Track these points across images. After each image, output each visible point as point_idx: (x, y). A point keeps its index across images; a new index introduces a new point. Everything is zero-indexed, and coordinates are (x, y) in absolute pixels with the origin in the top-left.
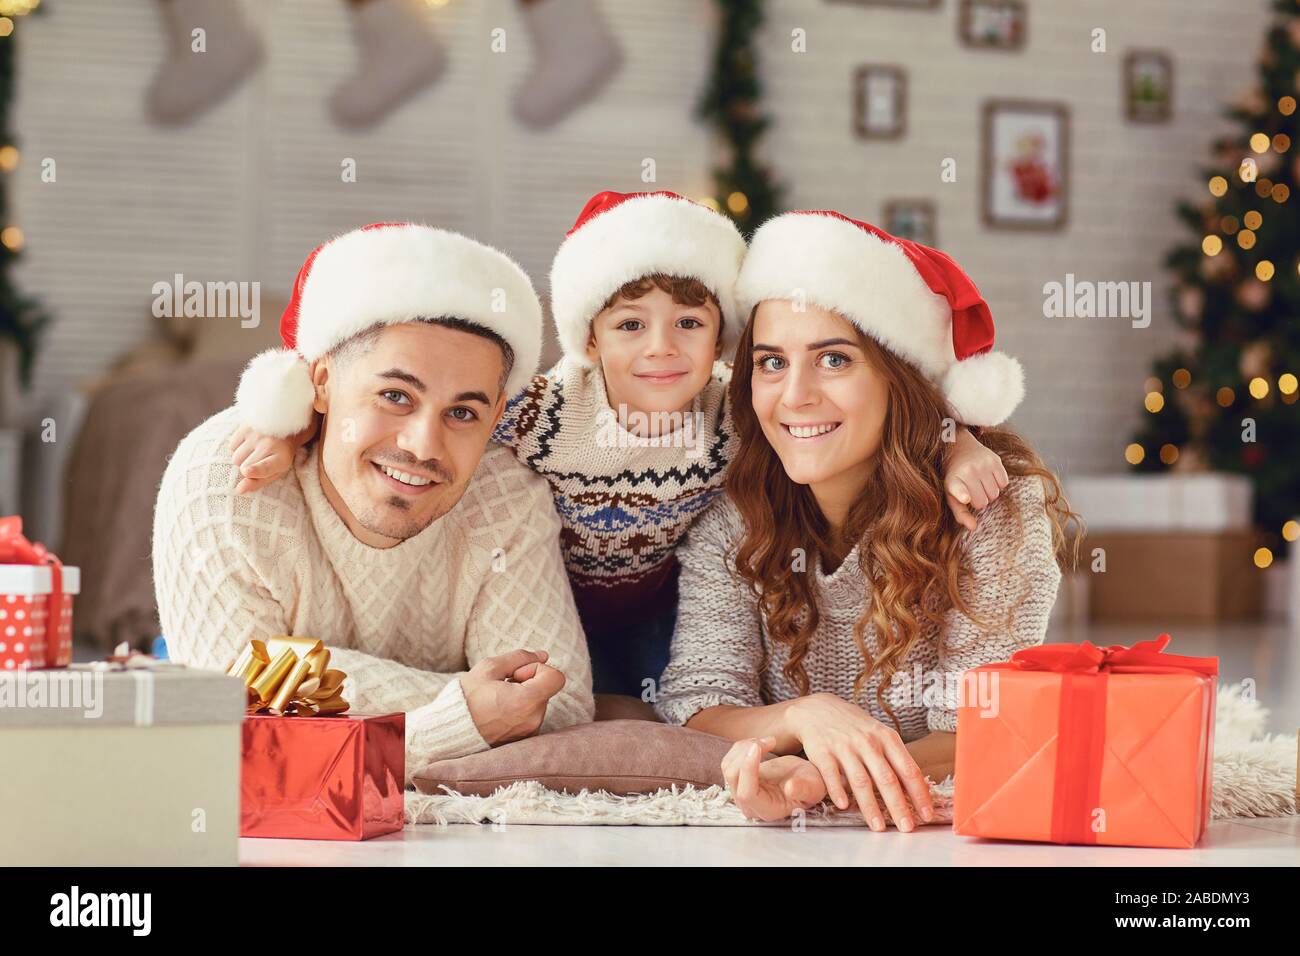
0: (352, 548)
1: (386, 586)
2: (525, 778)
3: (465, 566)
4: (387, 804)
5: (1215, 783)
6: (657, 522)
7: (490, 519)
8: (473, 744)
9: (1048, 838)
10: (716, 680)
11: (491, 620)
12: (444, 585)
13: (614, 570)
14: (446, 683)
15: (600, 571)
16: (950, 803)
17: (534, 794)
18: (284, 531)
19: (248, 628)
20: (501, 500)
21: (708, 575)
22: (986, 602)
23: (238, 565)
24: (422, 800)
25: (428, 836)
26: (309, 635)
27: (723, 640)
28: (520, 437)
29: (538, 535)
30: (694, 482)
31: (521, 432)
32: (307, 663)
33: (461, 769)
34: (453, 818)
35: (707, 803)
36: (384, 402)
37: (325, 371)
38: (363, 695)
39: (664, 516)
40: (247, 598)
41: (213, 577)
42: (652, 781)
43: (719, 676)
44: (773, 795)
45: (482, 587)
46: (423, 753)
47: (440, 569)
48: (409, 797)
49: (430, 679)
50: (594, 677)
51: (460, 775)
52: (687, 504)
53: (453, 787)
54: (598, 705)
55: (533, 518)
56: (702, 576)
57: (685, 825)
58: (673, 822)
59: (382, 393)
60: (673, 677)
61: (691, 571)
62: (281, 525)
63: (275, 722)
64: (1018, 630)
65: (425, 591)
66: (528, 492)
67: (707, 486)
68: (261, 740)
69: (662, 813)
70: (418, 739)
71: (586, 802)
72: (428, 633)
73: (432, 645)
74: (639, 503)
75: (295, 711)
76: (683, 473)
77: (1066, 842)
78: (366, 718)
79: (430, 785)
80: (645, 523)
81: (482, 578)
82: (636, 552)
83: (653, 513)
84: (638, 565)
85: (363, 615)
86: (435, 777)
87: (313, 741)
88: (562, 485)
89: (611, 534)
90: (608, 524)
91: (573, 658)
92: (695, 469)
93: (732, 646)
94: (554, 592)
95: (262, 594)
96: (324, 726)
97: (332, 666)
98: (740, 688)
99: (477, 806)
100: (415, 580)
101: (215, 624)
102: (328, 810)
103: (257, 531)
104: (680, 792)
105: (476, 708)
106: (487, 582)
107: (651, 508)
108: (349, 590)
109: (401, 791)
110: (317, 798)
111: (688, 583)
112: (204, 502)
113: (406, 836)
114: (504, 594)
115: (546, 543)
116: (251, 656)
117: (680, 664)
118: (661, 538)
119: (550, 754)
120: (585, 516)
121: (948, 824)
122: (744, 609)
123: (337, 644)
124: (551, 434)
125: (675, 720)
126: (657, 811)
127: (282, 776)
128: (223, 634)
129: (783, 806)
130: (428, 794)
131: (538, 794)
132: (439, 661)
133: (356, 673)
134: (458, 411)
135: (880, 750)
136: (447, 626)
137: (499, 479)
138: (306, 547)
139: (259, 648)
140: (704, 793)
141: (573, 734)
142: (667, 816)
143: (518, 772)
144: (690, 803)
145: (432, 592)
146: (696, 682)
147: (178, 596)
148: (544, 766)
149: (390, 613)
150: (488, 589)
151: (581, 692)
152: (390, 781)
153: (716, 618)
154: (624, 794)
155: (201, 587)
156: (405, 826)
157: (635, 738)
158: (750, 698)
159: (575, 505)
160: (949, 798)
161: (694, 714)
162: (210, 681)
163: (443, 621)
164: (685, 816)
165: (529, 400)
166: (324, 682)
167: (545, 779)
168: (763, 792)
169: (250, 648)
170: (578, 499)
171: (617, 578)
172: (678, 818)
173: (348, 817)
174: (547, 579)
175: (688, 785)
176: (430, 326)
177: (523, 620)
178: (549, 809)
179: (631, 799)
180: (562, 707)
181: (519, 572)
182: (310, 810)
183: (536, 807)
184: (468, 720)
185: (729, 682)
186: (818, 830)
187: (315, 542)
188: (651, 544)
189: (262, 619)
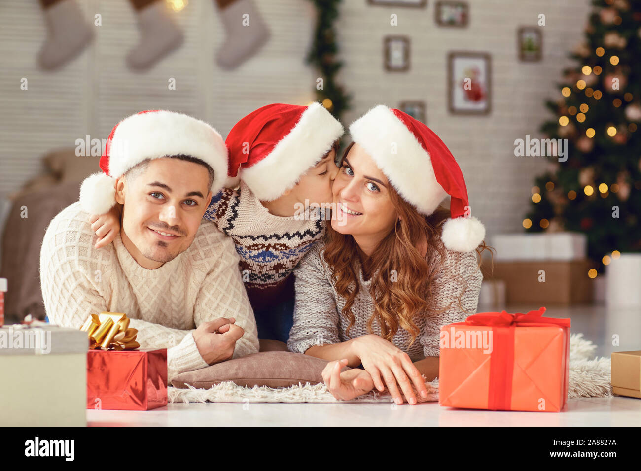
0: (136, 269)
1: (153, 288)
2: (227, 380)
3: (191, 280)
4: (159, 393)
5: (570, 380)
6: (288, 258)
7: (203, 257)
8: (200, 364)
9: (486, 408)
10: (317, 331)
11: (206, 305)
12: (182, 287)
13: (265, 281)
14: (186, 334)
15: (259, 281)
16: (437, 391)
17: (231, 388)
18: (104, 262)
19: (88, 310)
20: (209, 247)
21: (310, 281)
22: (448, 292)
23: (82, 280)
24: (176, 391)
25: (179, 408)
26: (118, 312)
27: (319, 312)
28: (218, 218)
29: (227, 263)
30: (308, 238)
31: (219, 216)
32: (118, 325)
33: (195, 376)
34: (192, 400)
35: (317, 391)
36: (151, 198)
37: (122, 184)
38: (146, 342)
39: (291, 255)
40: (88, 296)
41: (70, 286)
42: (289, 381)
43: (319, 329)
44: (348, 388)
45: (201, 289)
46: (176, 369)
47: (181, 279)
48: (170, 390)
49: (178, 333)
50: (258, 331)
51: (195, 379)
52: (303, 249)
53: (192, 385)
54: (261, 344)
55: (224, 255)
56: (307, 282)
57: (306, 402)
58: (300, 401)
59: (150, 194)
60: (296, 331)
61: (301, 280)
62: (102, 260)
63: (104, 353)
64: (465, 305)
65: (173, 291)
66: (222, 244)
67: (313, 239)
68: (97, 362)
69: (294, 397)
70: (173, 362)
71: (257, 392)
72: (175, 311)
73: (177, 317)
74: (280, 248)
75: (113, 348)
76: (302, 234)
77: (495, 409)
78: (148, 351)
79: (180, 384)
80: (282, 258)
81: (200, 285)
82: (277, 272)
83: (286, 254)
84: (277, 278)
85: (142, 302)
86: (182, 380)
87: (122, 363)
88: (241, 241)
89: (265, 263)
90: (264, 259)
91: (247, 322)
92: (308, 232)
93: (324, 315)
94: (236, 290)
95: (95, 293)
96: (127, 355)
97: (130, 326)
98: (330, 335)
99: (203, 394)
100: (168, 285)
101: (72, 309)
102: (130, 396)
103: (91, 263)
104: (303, 386)
105: (201, 346)
106: (203, 287)
107: (285, 251)
108: (135, 290)
109: (166, 387)
110: (125, 390)
111: (300, 286)
112: (64, 250)
113: (168, 408)
114: (212, 292)
115: (232, 267)
116: (92, 322)
117: (299, 325)
118: (289, 265)
119: (239, 368)
120: (253, 255)
121: (436, 401)
122: (328, 297)
123: (132, 317)
124: (233, 218)
125: (298, 352)
126: (292, 396)
127: (107, 380)
128: (76, 313)
129: (353, 392)
130: (179, 388)
131: (233, 388)
132: (181, 325)
133: (142, 331)
134: (187, 202)
135: (399, 364)
136: (184, 307)
137: (207, 237)
138: (115, 270)
139: (95, 318)
140: (315, 387)
141: (249, 358)
142: (297, 398)
143: (223, 377)
144: (308, 392)
145: (176, 290)
146: (308, 333)
147: (54, 295)
148: (236, 374)
149: (155, 301)
150: (204, 290)
151: (252, 338)
152: (161, 382)
153: (315, 301)
154: (275, 388)
155: (65, 291)
156: (168, 404)
157: (280, 360)
158: (335, 339)
159: (248, 251)
160: (437, 388)
161: (308, 349)
162: (72, 333)
163: (182, 305)
164: (306, 398)
165: (223, 201)
166: (127, 334)
167: (237, 380)
168: (343, 386)
169: (91, 317)
170: (249, 248)
171: (266, 285)
172: (302, 399)
173: (140, 400)
174: (232, 284)
175: (307, 383)
176: (172, 159)
177: (221, 304)
178: (239, 395)
179: (279, 390)
180: (243, 345)
181: (218, 282)
182: (122, 396)
183: (232, 394)
184: (197, 353)
185: (324, 332)
186: (372, 404)
187: (119, 267)
188: (284, 268)
189: (95, 305)
